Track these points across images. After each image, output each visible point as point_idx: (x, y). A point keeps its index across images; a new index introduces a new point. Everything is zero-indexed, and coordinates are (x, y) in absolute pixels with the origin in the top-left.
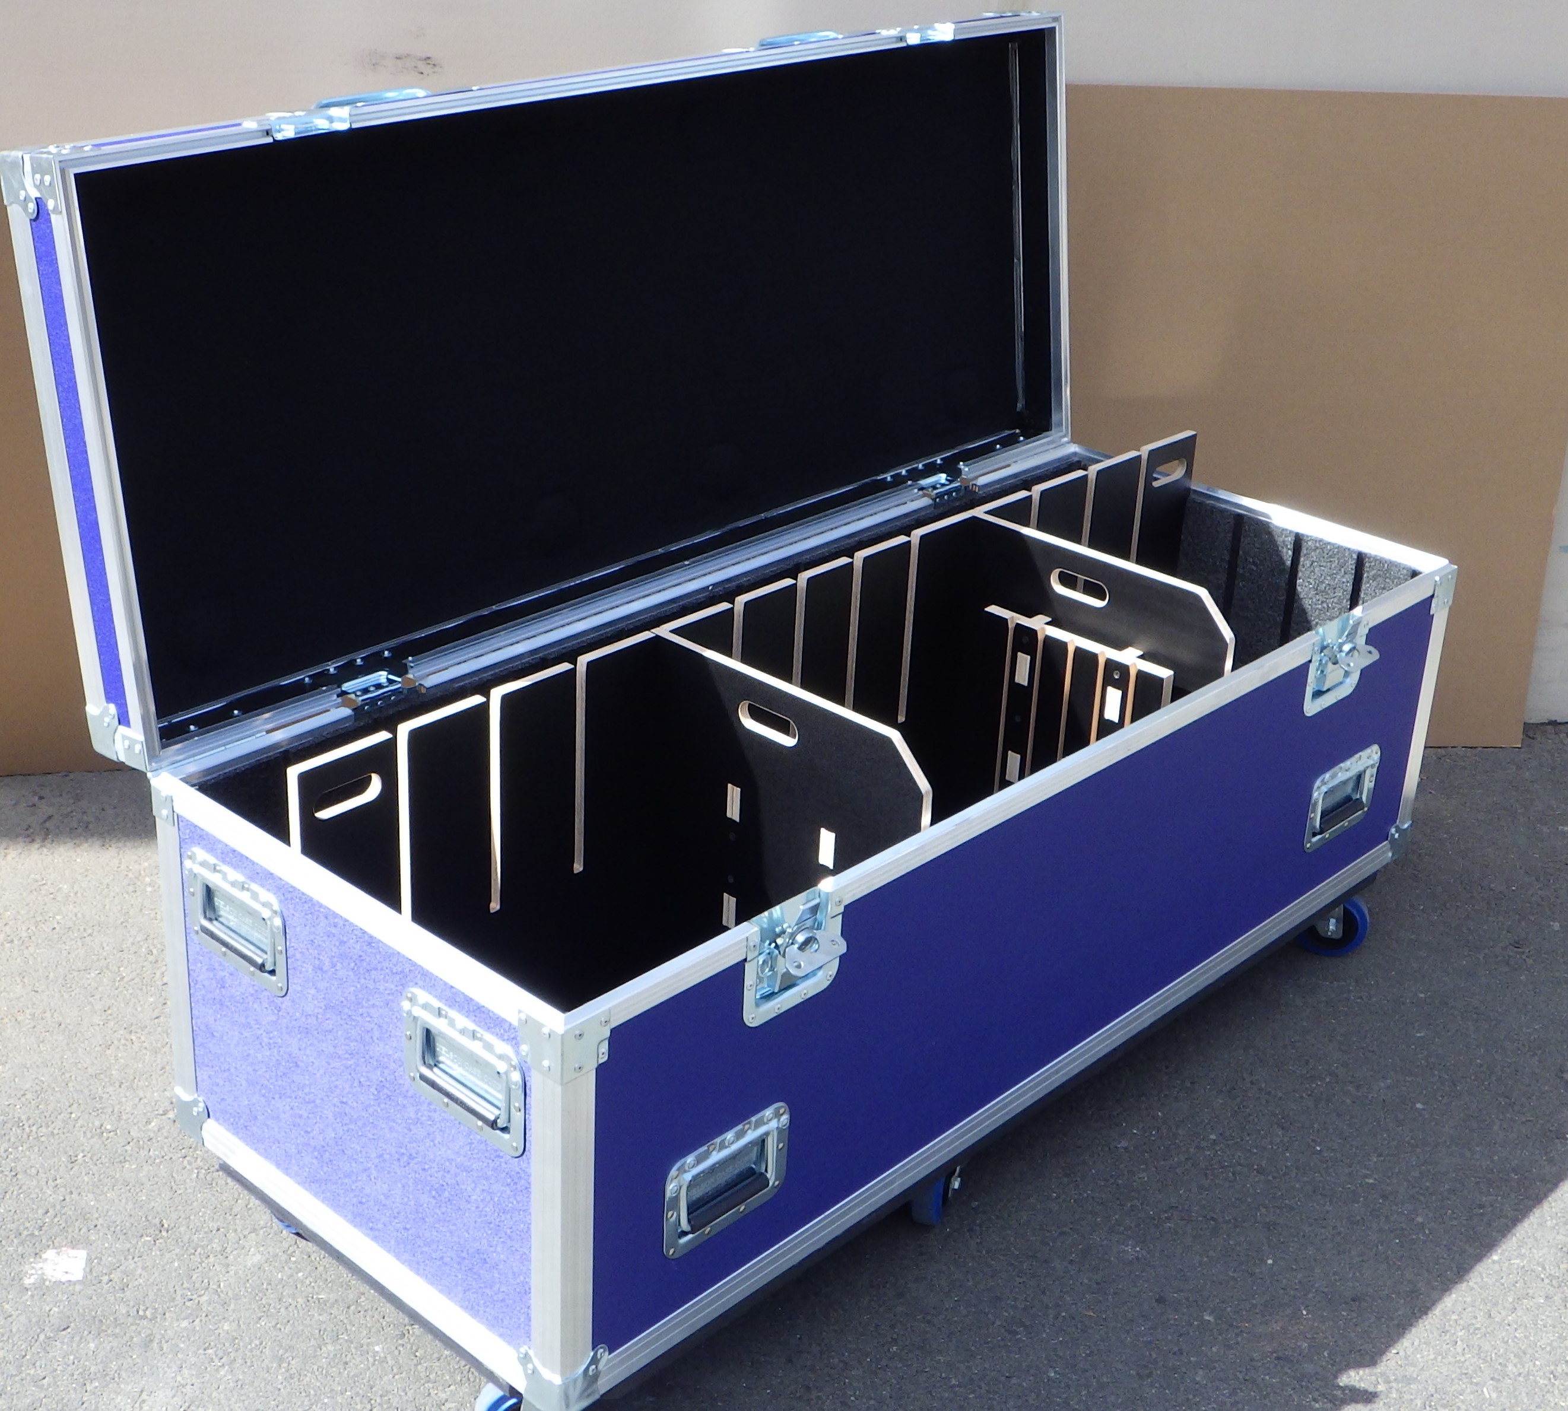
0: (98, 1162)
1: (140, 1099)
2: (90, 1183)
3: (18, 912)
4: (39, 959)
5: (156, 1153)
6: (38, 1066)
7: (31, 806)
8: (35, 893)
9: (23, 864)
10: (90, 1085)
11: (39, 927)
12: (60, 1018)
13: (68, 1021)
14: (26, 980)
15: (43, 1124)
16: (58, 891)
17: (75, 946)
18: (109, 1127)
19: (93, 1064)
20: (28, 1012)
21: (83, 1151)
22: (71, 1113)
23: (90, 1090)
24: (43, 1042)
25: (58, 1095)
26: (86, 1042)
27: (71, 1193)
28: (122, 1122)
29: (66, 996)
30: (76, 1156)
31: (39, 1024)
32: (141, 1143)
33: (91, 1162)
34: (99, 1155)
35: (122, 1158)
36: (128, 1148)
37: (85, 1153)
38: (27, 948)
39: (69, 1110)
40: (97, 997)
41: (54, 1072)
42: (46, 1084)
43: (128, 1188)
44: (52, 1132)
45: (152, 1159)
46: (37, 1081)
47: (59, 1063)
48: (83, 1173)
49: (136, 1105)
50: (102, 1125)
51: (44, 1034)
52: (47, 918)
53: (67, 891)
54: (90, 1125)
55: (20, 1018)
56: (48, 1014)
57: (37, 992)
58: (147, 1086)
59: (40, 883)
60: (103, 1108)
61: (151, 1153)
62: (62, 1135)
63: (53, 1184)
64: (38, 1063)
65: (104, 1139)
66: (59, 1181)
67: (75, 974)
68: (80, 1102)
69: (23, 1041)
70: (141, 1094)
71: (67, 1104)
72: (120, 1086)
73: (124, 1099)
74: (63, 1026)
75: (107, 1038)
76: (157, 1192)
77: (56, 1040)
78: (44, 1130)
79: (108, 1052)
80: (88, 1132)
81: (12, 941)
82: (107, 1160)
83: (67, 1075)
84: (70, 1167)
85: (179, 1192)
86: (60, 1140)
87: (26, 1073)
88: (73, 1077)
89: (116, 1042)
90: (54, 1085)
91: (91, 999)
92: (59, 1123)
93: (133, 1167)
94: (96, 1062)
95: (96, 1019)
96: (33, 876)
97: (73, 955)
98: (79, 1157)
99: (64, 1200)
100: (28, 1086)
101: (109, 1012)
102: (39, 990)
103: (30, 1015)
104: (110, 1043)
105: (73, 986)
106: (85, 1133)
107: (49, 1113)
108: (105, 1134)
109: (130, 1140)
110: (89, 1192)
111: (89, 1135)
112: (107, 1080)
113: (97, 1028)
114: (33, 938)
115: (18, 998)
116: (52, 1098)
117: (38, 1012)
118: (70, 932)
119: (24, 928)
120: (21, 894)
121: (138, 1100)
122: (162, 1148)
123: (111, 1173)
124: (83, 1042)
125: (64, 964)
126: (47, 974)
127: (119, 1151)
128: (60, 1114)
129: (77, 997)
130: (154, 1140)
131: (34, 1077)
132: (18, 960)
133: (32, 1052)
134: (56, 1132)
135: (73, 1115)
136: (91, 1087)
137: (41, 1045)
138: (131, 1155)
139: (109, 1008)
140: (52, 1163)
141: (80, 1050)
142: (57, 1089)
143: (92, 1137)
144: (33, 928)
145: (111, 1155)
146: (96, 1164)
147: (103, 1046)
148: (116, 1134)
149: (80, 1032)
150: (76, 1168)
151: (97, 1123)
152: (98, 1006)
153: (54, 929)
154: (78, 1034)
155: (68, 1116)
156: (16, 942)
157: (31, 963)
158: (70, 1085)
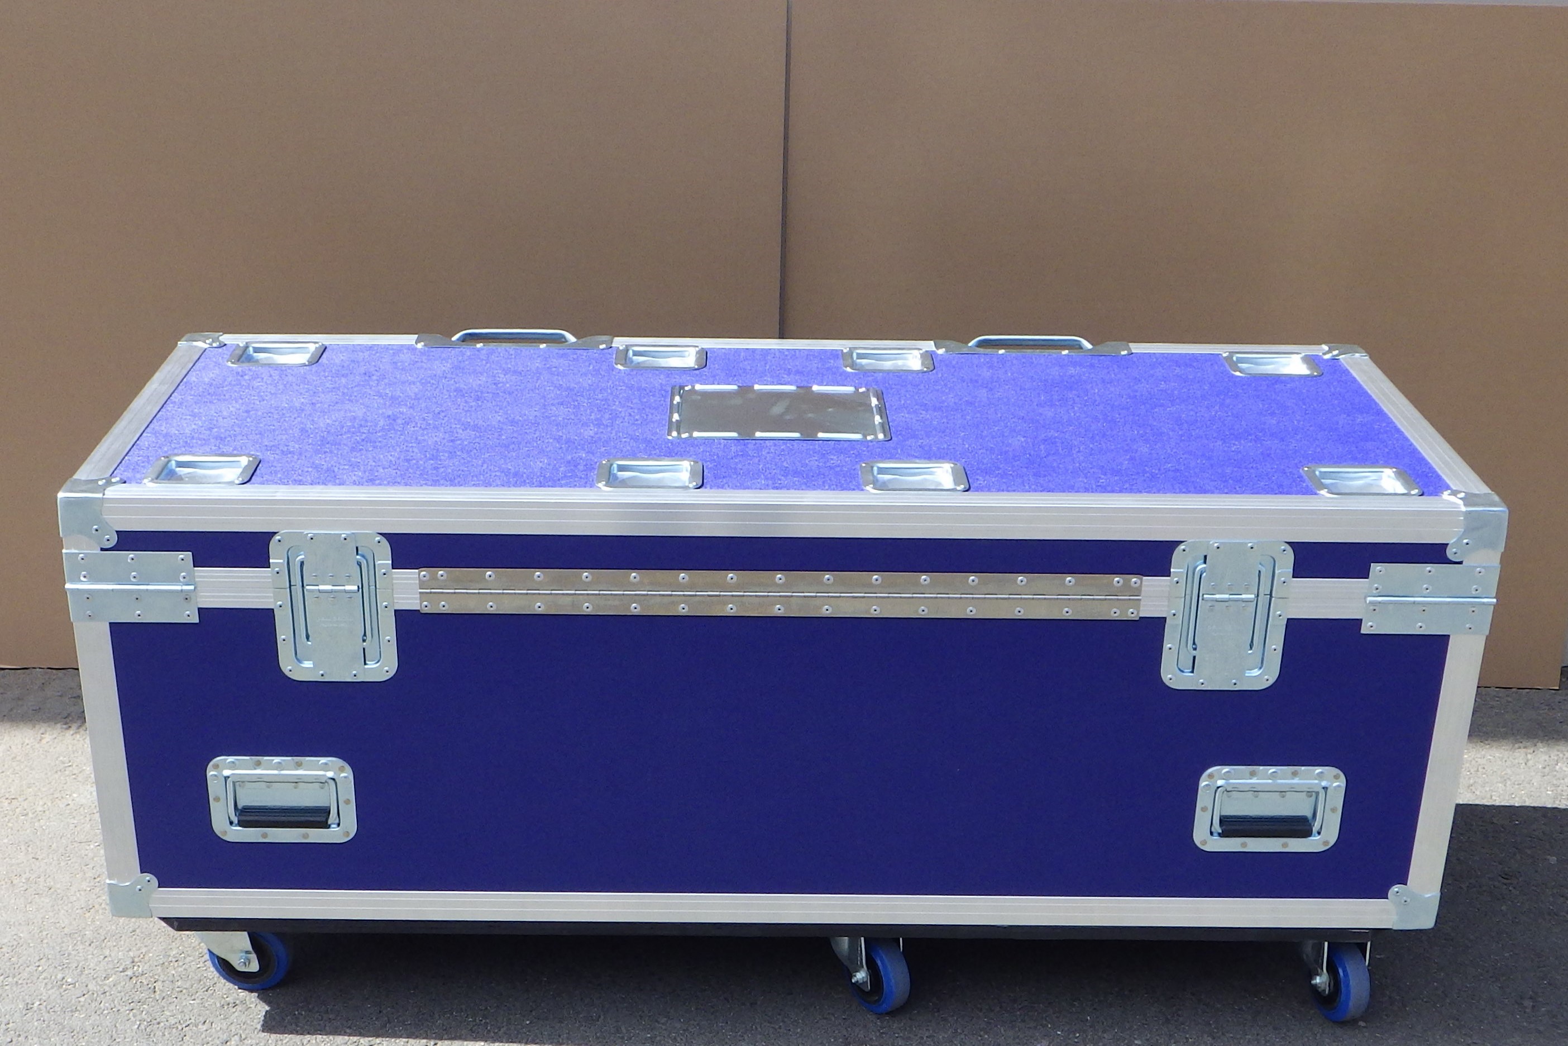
0: (51, 1010)
1: (106, 957)
2: (39, 1028)
3: (39, 789)
4: (47, 831)
5: (107, 1005)
6: (20, 924)
7: (75, 697)
8: (59, 773)
9: (55, 748)
10: (63, 942)
11: (55, 803)
12: (52, 883)
13: (58, 886)
14: (30, 849)
15: (11, 975)
16: (80, 772)
17: (82, 821)
18: (69, 980)
19: (70, 924)
20: (24, 876)
21: (40, 1000)
22: (39, 966)
23: (62, 947)
24: (31, 903)
25: (31, 950)
26: (70, 905)
27: (19, 1035)
28: (83, 976)
29: (63, 864)
30: (33, 1004)
31: (31, 887)
32: (95, 995)
33: (45, 1009)
34: (54, 1004)
35: (74, 1008)
36: (82, 999)
37: (42, 1001)
38: (39, 820)
39: (37, 964)
40: (91, 866)
41: (34, 929)
42: (23, 940)
43: (73, 1034)
44: (17, 982)
45: (101, 1010)
46: (15, 937)
47: (40, 922)
48: (35, 1020)
49: (100, 962)
50: (63, 978)
51: (33, 896)
52: (64, 796)
53: (88, 773)
54: (53, 977)
55: (15, 882)
56: (42, 879)
57: (38, 859)
58: (114, 946)
59: (66, 765)
60: (68, 963)
61: (102, 1005)
62: (25, 985)
63: (5, 1027)
64: (21, 922)
65: (62, 990)
66: (11, 1025)
67: (76, 845)
68: (50, 957)
69: (13, 901)
70: (107, 952)
71: (37, 958)
72: (90, 945)
73: (90, 956)
74: (52, 890)
75: (90, 903)
76: (97, 1039)
77: (43, 902)
78: (10, 979)
79: (87, 915)
80: (49, 984)
81: (26, 815)
82: (59, 1009)
83: (45, 933)
84: (24, 1013)
85: (117, 1040)
86: (22, 989)
87: (8, 929)
88: (49, 936)
89: (97, 906)
90: (30, 941)
91: (84, 868)
92: (25, 975)
93: (82, 1016)
94: (74, 923)
95: (84, 885)
96: (61, 758)
97: (78, 828)
98: (35, 1005)
99: (11, 1041)
100: (6, 941)
101: (98, 879)
102: (40, 858)
103: (26, 879)
104: (91, 907)
105: (72, 855)
106: (46, 984)
107: (19, 964)
108: (64, 986)
109: (85, 992)
110: (35, 1036)
111: (49, 986)
112: (79, 939)
113: (82, 893)
114: (47, 812)
115: (18, 864)
116: (25, 952)
117: (33, 877)
118: (82, 809)
119: (41, 803)
120: (46, 774)
121: (102, 957)
122: (113, 1001)
123: (60, 1021)
124: (67, 905)
125: (69, 836)
126: (50, 844)
127: (73, 1001)
128: (28, 967)
129: (72, 865)
130: (108, 994)
131: (13, 933)
132: (28, 831)
133: (18, 912)
134: (20, 982)
135: (40, 968)
136: (64, 945)
137: (28, 906)
138: (82, 1006)
139: (99, 876)
140: (8, 1010)
141: (62, 911)
142: (31, 945)
143: (52, 988)
144: (49, 804)
145: (64, 1005)
146: (49, 1012)
147: (85, 909)
148: (74, 987)
149: (67, 896)
150: (30, 1014)
151: (60, 976)
152: (90, 874)
153: (69, 805)
154: (65, 898)
155: (36, 968)
156: (30, 815)
157: (38, 833)
158: (45, 941)
